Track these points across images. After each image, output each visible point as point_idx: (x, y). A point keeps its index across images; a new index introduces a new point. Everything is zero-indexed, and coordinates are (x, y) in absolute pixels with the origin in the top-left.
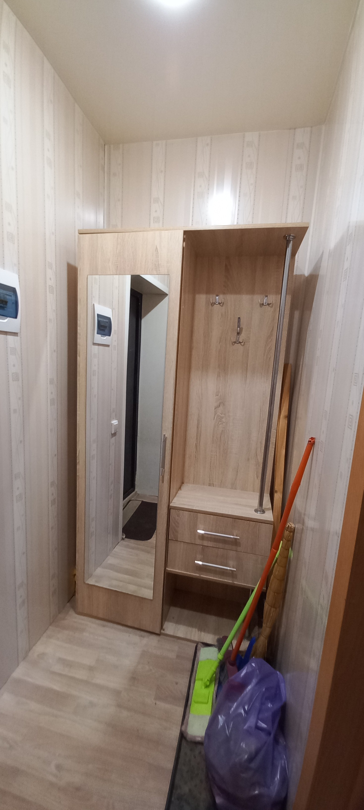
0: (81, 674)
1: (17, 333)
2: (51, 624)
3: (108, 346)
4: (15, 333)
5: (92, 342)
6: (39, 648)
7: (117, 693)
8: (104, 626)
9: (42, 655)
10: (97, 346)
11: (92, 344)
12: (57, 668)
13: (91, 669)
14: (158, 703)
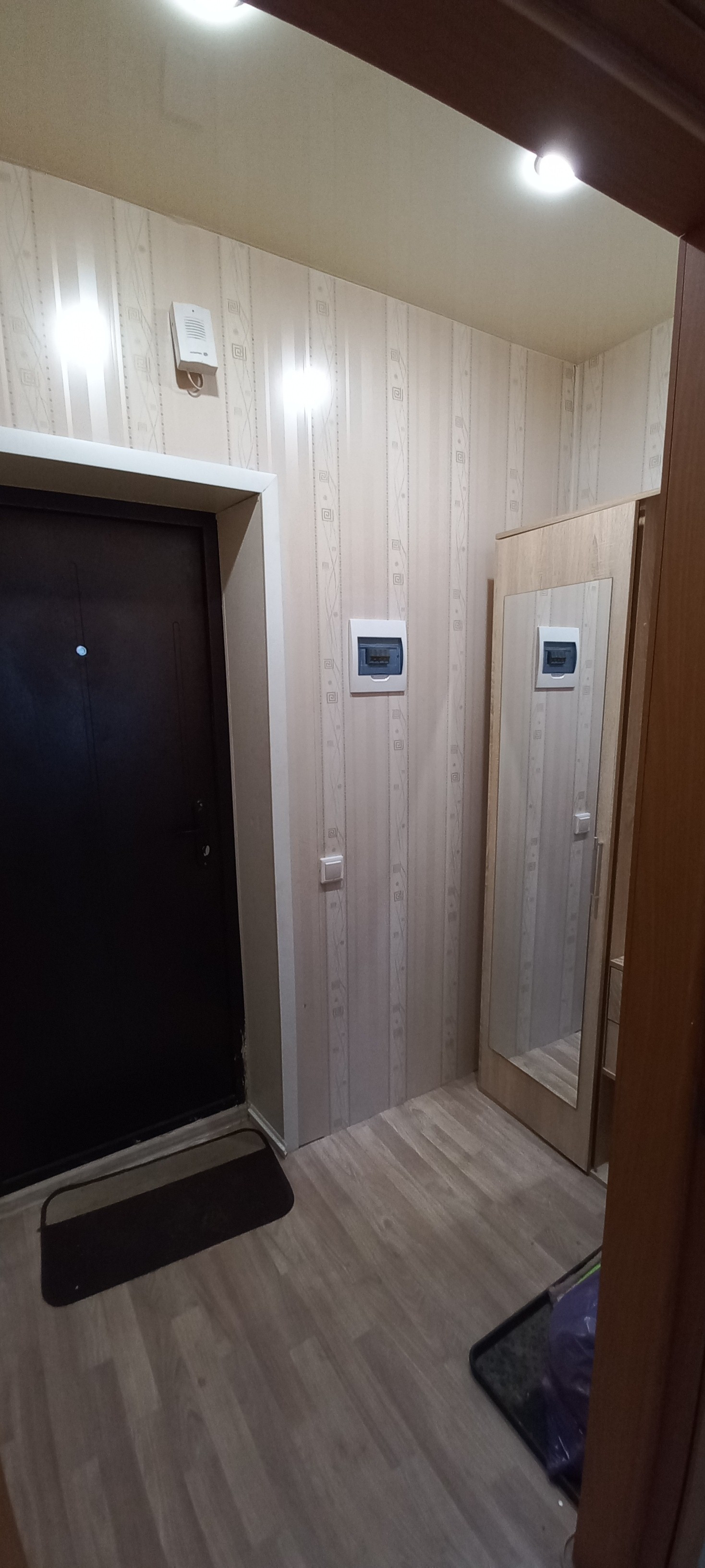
0: (453, 1156)
1: (403, 692)
2: (441, 1086)
3: (571, 689)
4: (399, 692)
5: (534, 687)
6: (418, 1103)
7: (486, 1200)
8: (508, 1121)
9: (418, 1112)
10: (545, 693)
11: (534, 690)
12: (429, 1134)
13: (467, 1157)
14: (536, 1244)
